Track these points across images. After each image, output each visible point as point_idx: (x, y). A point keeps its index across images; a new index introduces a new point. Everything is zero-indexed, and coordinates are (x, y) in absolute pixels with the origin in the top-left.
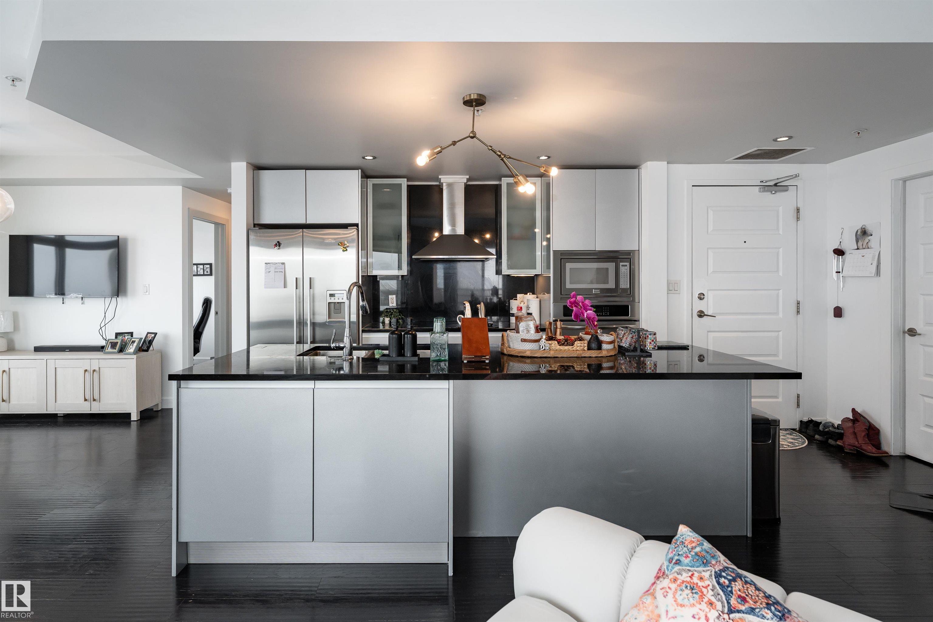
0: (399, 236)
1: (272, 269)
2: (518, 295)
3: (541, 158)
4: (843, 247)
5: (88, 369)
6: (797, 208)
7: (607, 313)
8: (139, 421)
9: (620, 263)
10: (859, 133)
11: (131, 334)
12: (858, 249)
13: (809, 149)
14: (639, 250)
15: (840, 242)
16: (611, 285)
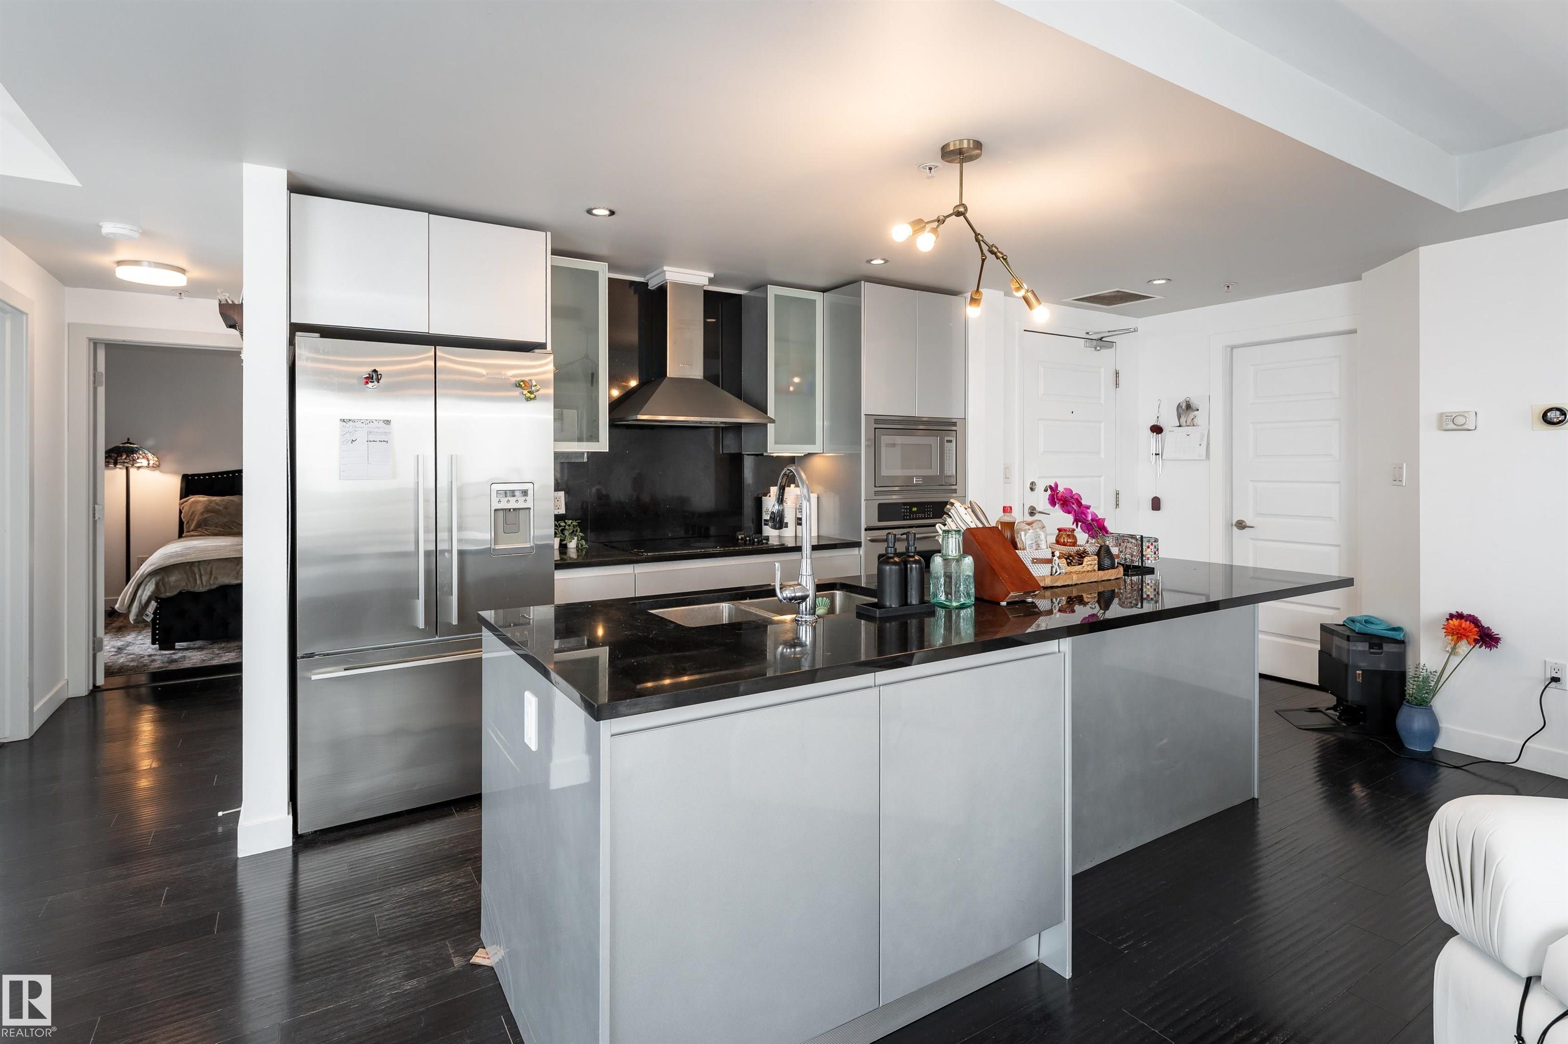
0: (593, 375)
1: (361, 435)
2: (771, 488)
3: (872, 262)
4: (1161, 424)
6: (1116, 371)
7: (929, 515)
9: (945, 438)
10: (1228, 287)
12: (1180, 426)
13: (1158, 297)
14: (965, 419)
15: (1158, 417)
16: (935, 471)
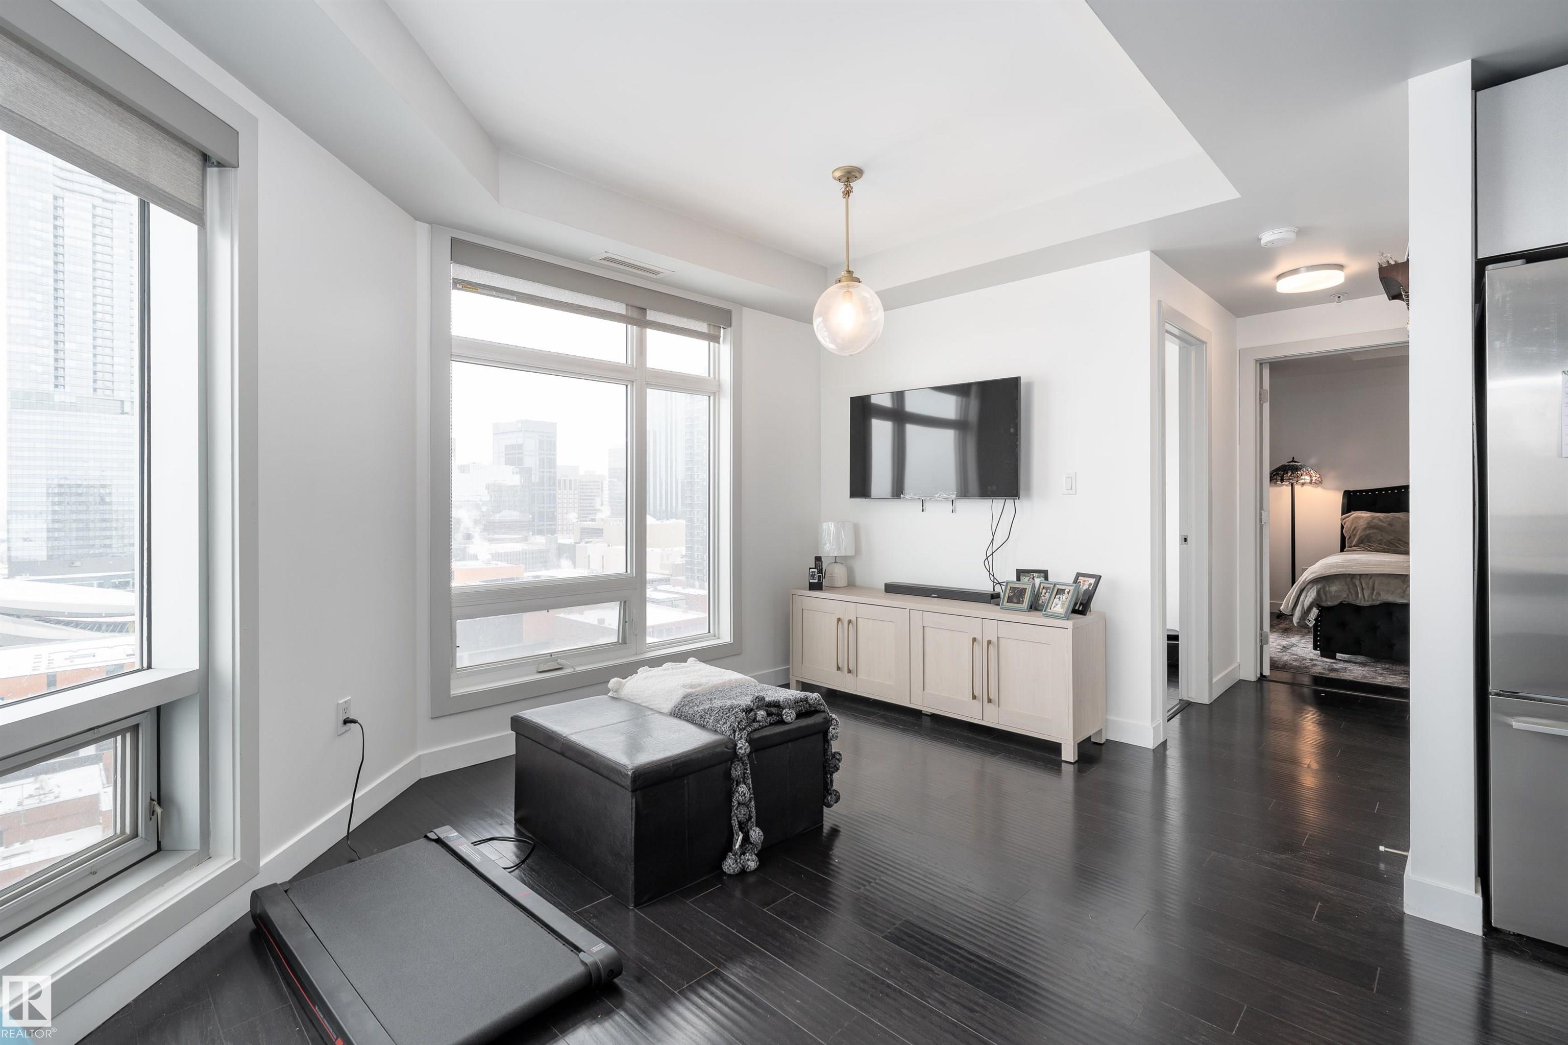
5: (979, 637)
8: (1076, 765)
11: (1045, 574)
